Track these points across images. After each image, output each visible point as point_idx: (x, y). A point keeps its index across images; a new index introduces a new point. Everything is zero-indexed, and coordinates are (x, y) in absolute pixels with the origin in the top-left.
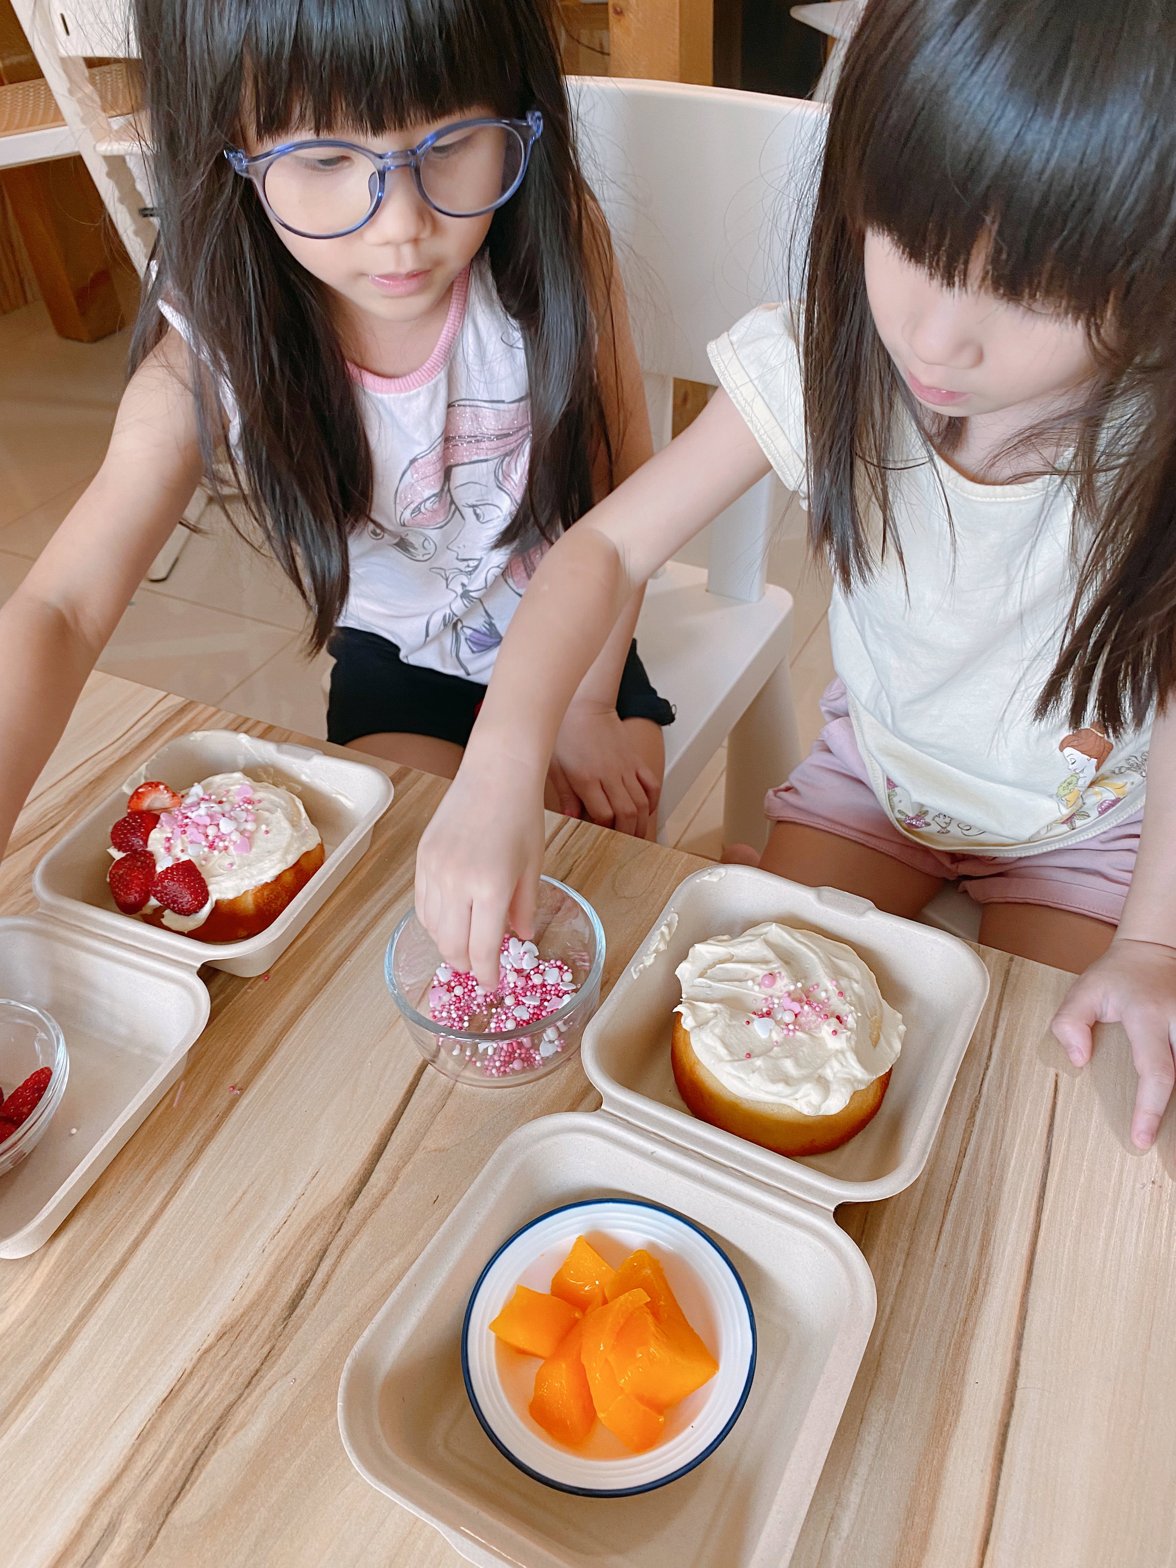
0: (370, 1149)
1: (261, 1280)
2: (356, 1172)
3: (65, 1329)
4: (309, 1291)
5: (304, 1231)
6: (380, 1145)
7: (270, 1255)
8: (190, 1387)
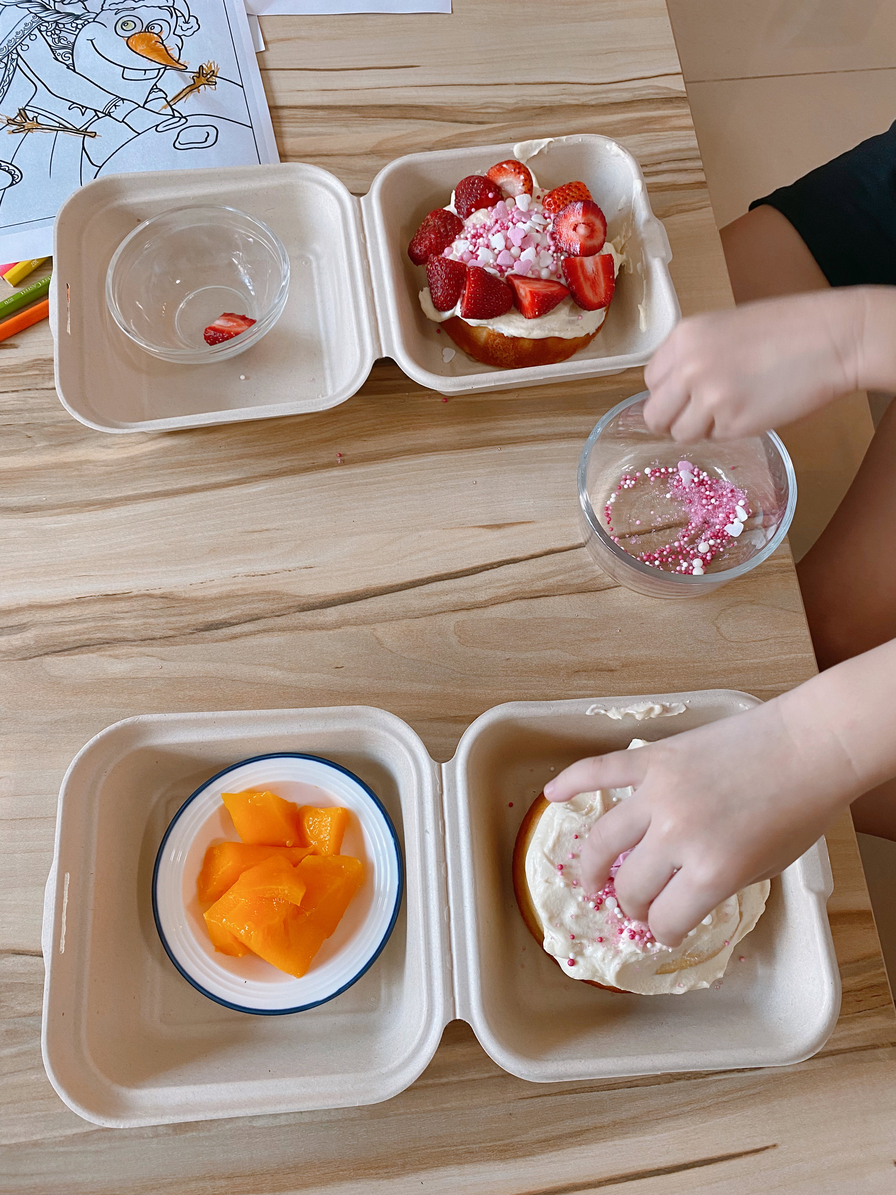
0: (351, 591)
1: (214, 592)
2: (328, 594)
3: (116, 496)
4: (224, 630)
5: (263, 593)
6: (358, 595)
7: (234, 584)
8: (123, 604)
